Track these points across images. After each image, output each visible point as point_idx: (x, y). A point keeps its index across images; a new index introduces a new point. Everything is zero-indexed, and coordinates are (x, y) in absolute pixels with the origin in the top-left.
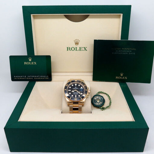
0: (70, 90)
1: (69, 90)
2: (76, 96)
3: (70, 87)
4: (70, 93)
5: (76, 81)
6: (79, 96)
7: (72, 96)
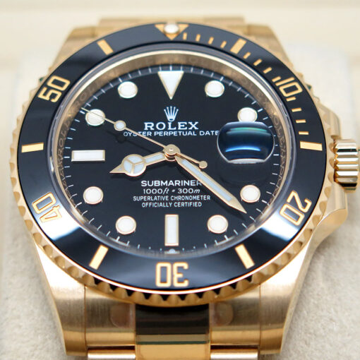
0: (98, 155)
1: (79, 156)
2: (172, 222)
3: (95, 118)
4: (93, 195)
5: (171, 30)
6: (218, 224)
7: (126, 225)
